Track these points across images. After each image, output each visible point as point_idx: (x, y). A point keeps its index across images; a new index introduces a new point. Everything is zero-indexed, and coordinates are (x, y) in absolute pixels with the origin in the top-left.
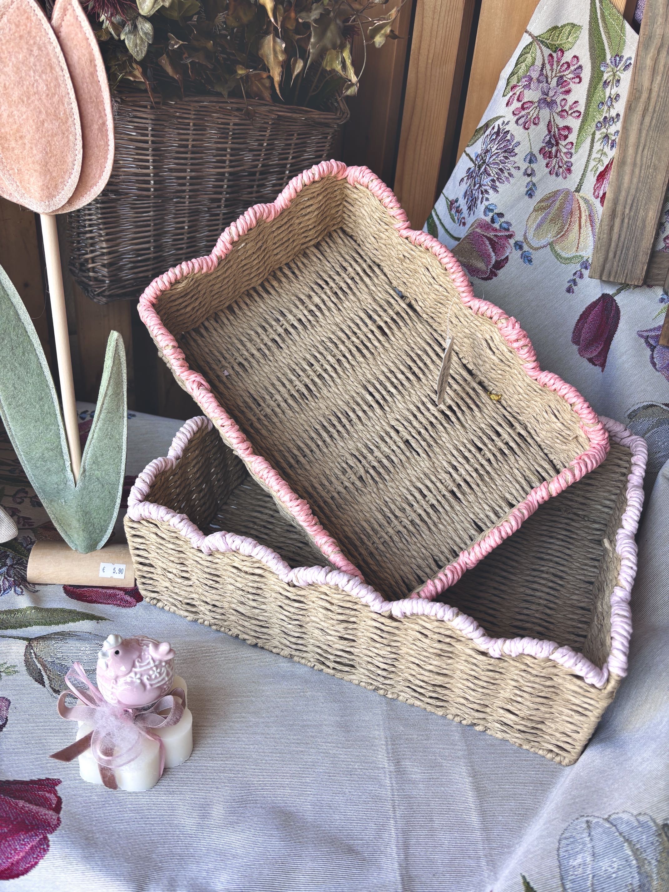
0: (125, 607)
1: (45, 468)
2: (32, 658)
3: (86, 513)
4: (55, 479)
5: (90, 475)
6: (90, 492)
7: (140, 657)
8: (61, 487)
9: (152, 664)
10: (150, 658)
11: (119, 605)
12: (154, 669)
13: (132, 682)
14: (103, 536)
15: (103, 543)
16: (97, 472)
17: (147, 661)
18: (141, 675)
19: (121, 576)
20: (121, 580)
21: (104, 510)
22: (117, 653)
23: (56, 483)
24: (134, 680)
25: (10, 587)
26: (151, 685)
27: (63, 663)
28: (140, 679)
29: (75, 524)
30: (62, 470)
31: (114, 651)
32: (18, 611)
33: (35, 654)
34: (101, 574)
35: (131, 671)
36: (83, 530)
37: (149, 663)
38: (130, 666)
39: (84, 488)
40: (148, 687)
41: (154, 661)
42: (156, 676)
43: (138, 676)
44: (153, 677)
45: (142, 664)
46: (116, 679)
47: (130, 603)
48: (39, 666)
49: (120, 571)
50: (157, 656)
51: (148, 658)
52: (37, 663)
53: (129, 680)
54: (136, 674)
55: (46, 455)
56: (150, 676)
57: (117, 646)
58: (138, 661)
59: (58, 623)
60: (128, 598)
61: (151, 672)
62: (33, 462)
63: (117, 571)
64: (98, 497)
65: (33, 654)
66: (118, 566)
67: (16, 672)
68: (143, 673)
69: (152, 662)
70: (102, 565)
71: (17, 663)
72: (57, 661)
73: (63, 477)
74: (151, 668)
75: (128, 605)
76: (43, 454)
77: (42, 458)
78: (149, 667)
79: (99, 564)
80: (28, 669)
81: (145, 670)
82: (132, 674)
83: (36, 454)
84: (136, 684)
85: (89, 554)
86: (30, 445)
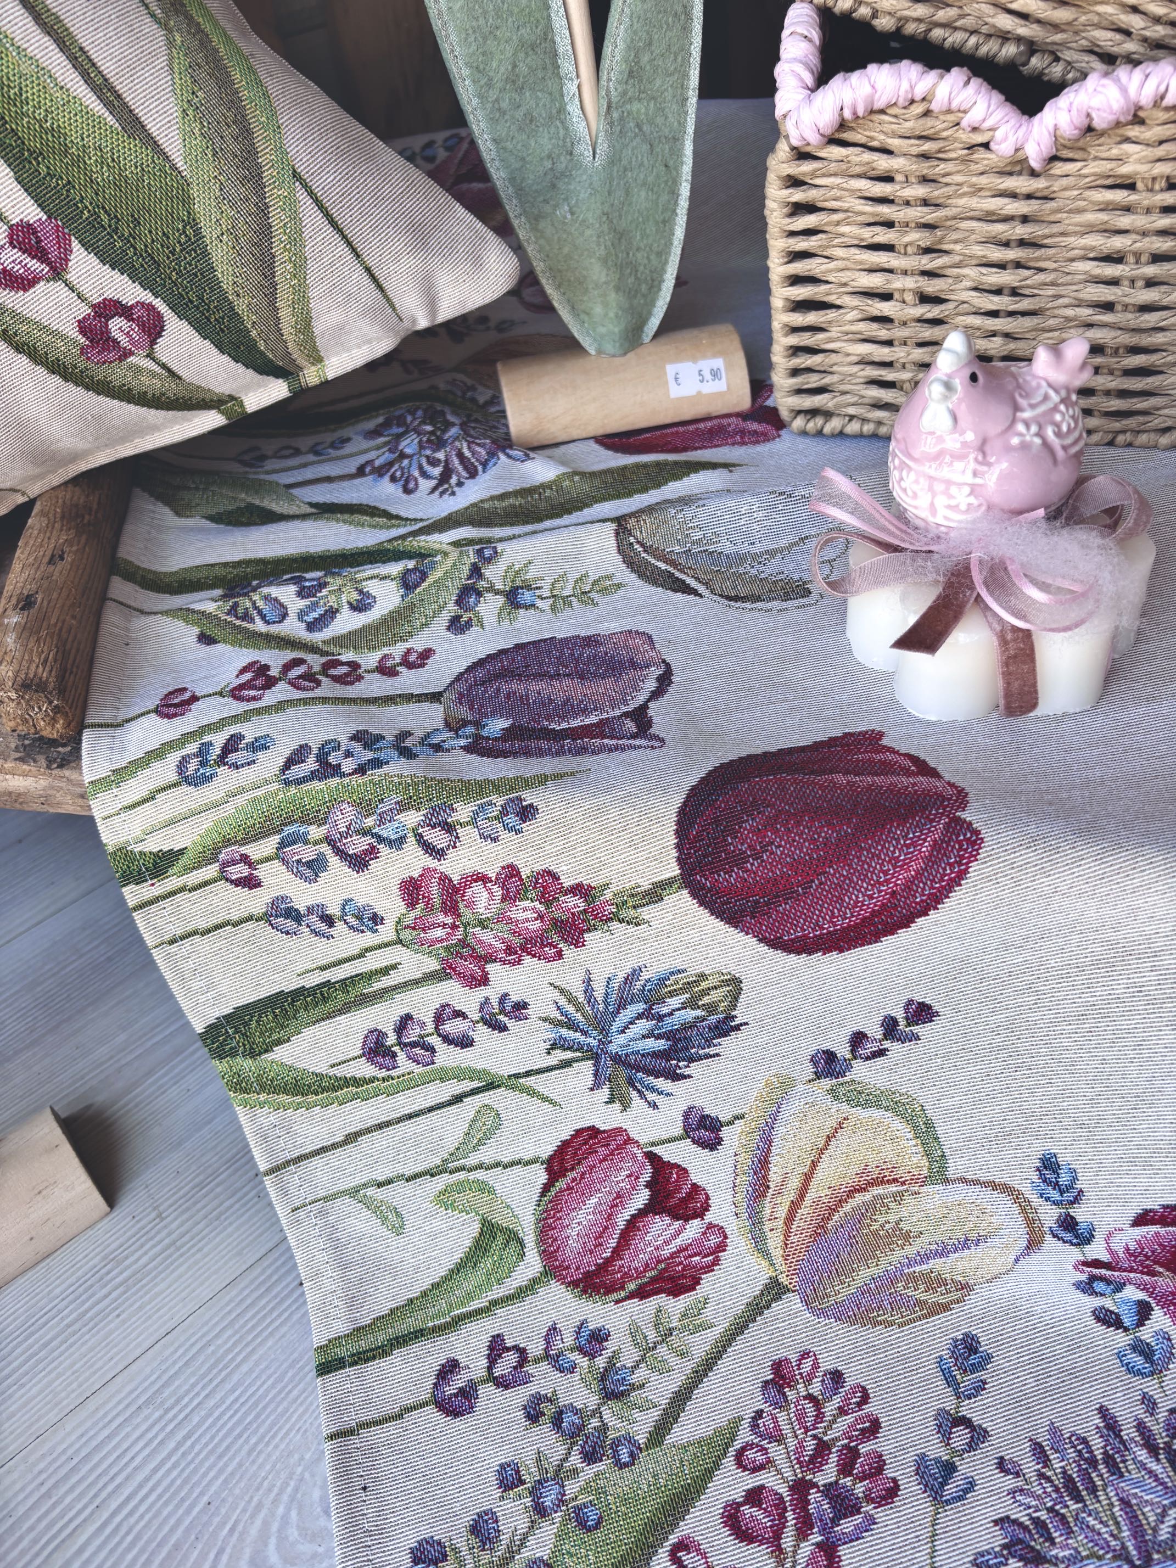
0: (757, 442)
1: (519, 114)
2: (637, 554)
3: (621, 236)
4: (545, 142)
5: (621, 119)
6: (625, 170)
7: (1019, 387)
8: (561, 166)
9: (1055, 398)
10: (1044, 384)
11: (743, 443)
12: (1062, 407)
13: (1024, 446)
14: (652, 304)
15: (654, 322)
16: (636, 106)
17: (1042, 392)
18: (1040, 427)
19: (720, 386)
20: (720, 394)
21: (657, 223)
22: (974, 378)
23: (549, 156)
24: (1028, 438)
25: (492, 454)
26: (1065, 448)
27: (711, 548)
28: (1038, 435)
29: (598, 273)
30: (559, 112)
31: (967, 373)
32: (544, 486)
33: (642, 545)
34: (675, 392)
35: (1014, 421)
36: (618, 289)
37: (1046, 398)
38: (1008, 411)
39: (613, 161)
40: (1060, 454)
41: (1057, 391)
42: (1069, 425)
43: (1034, 429)
44: (1064, 428)
45: (1033, 402)
46: (982, 447)
47: (764, 434)
48: (662, 566)
49: (715, 374)
50: (1059, 377)
51: (1039, 386)
52: (653, 561)
53: (1015, 441)
54: (1027, 424)
55: (523, 69)
56: (1058, 425)
57: (969, 363)
58: (1021, 395)
59: (645, 490)
60: (754, 426)
61: (1058, 417)
62: (493, 95)
63: (708, 376)
64: (644, 184)
65: (636, 546)
66: (708, 364)
67: (619, 586)
68: (1042, 420)
69: (1052, 393)
70: (671, 369)
71: (611, 570)
72: (695, 549)
73: (562, 132)
74: (1055, 409)
75: (763, 438)
76: (515, 66)
77: (512, 80)
78: (1050, 405)
79: (664, 368)
80: (641, 575)
81: (1044, 414)
82: (1021, 427)
83: (499, 67)
84: (1034, 450)
85: (631, 355)
86: (485, 39)
